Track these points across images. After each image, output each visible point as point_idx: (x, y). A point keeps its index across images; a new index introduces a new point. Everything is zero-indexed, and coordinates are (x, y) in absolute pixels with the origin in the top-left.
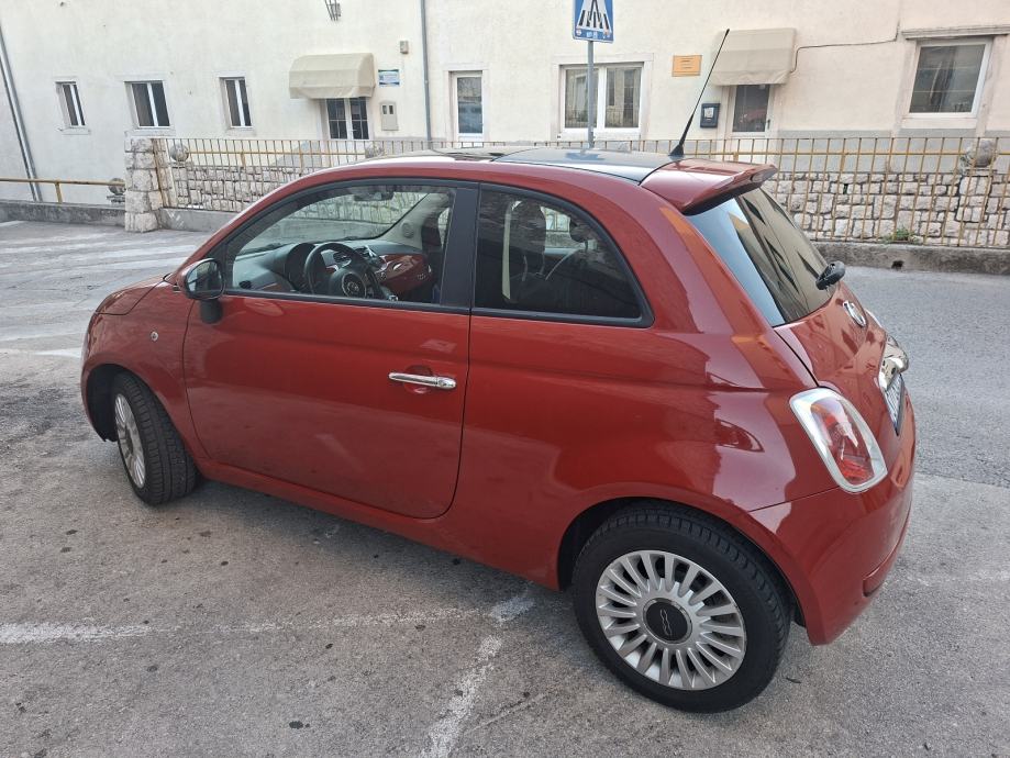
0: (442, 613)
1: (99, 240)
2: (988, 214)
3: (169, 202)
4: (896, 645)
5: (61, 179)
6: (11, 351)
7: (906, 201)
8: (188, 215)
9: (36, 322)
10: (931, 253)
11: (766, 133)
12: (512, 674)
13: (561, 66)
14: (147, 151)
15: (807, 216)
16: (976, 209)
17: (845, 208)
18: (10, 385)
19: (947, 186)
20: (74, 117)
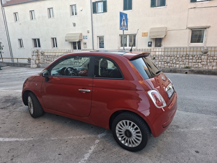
0: (88, 136)
1: (25, 70)
2: (208, 63)
3: (40, 62)
4: (174, 141)
5: (18, 58)
6: (7, 91)
7: (190, 61)
8: (44, 65)
9: (12, 85)
10: (193, 70)
11: (162, 47)
12: (101, 146)
13: (120, 35)
14: (36, 52)
15: (170, 64)
16: (205, 62)
17: (178, 62)
18: (7, 97)
19: (199, 57)
20: (21, 46)
